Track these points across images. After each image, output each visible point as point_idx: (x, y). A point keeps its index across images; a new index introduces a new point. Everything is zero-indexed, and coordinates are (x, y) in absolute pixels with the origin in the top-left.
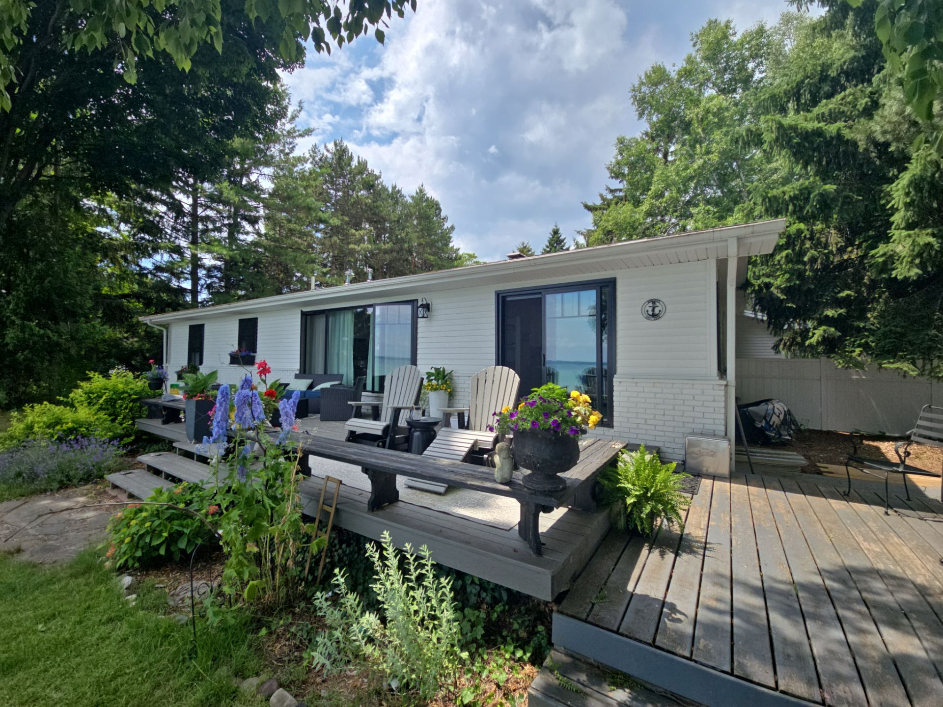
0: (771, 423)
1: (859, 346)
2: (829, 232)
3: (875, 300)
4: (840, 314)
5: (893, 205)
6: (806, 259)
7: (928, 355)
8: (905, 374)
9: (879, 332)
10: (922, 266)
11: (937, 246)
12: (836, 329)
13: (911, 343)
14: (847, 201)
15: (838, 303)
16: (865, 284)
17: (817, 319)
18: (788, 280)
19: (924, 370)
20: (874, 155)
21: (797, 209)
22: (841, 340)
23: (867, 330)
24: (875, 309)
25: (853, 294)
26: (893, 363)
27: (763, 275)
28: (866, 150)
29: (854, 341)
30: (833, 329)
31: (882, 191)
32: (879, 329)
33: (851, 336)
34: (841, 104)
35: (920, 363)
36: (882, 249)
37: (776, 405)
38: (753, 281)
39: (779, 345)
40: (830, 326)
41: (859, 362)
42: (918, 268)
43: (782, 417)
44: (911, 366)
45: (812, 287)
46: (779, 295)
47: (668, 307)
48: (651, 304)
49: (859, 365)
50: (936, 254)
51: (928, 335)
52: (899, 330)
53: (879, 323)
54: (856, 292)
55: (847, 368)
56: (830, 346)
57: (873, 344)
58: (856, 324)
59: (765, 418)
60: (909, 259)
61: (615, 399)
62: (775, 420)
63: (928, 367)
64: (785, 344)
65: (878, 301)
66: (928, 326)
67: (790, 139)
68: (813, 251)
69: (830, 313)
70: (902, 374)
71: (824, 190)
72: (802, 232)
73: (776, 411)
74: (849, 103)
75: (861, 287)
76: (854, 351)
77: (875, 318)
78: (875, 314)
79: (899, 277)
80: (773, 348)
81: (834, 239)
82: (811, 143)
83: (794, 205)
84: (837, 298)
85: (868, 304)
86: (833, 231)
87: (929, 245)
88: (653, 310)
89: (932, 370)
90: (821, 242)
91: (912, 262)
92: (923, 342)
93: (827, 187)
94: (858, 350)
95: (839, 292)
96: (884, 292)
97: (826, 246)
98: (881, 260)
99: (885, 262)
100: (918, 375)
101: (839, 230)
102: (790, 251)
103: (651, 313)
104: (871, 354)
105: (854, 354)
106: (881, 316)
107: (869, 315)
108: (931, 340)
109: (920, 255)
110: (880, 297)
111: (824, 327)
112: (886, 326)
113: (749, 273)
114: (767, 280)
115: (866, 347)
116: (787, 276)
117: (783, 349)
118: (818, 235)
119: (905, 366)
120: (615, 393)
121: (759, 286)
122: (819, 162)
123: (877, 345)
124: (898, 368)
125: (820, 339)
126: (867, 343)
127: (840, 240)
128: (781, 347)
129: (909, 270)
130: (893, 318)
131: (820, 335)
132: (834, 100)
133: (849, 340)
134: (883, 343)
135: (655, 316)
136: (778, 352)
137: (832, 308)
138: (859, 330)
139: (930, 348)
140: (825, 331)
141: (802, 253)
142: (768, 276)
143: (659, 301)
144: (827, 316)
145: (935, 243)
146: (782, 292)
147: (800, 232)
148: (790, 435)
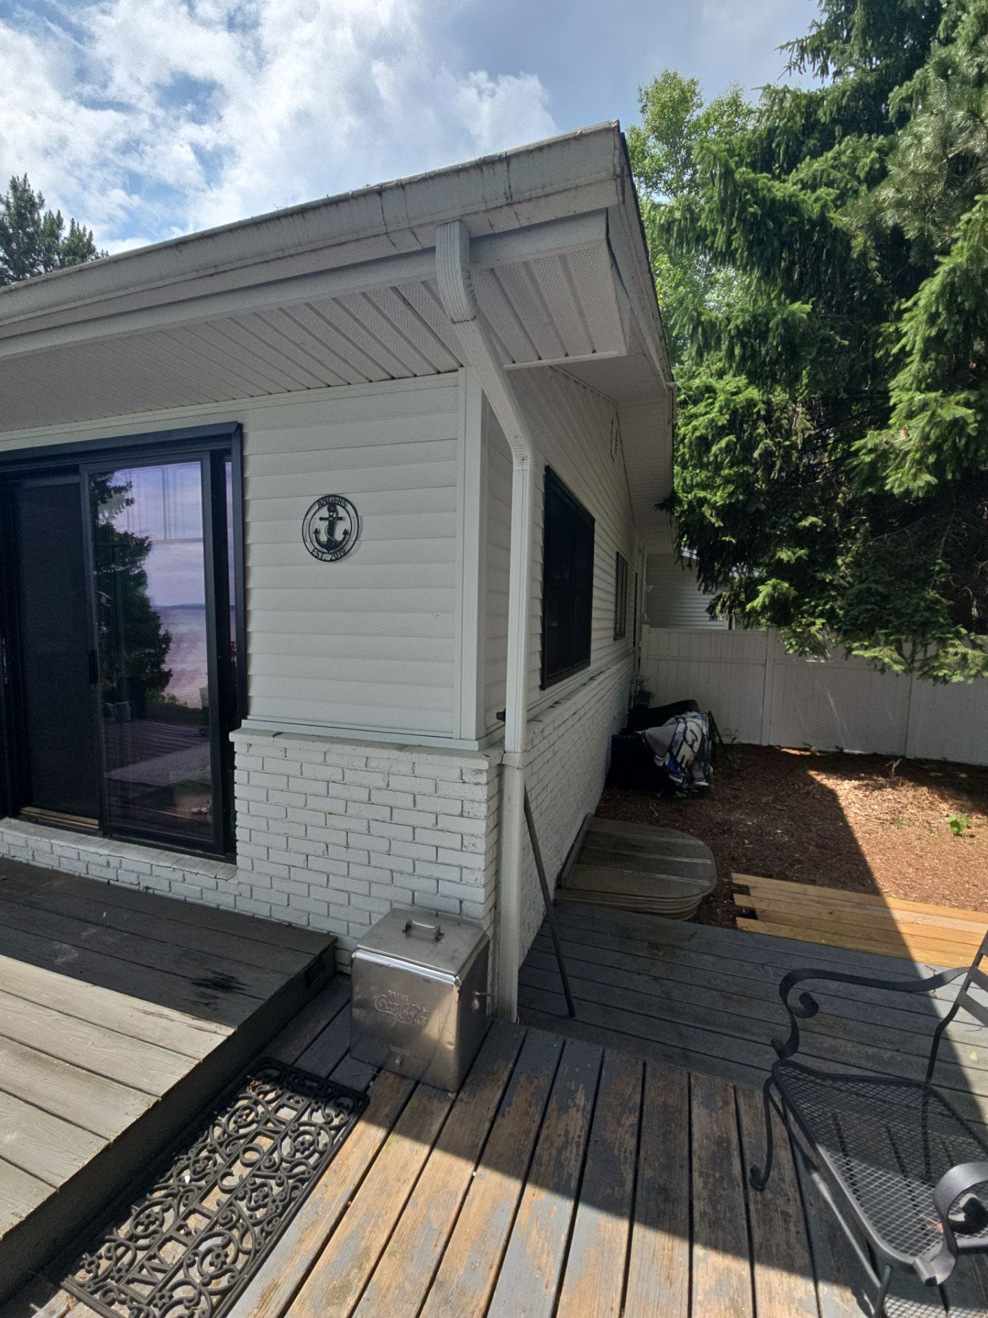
0: (679, 760)
1: (821, 615)
2: (794, 410)
3: (851, 536)
4: (800, 558)
5: (904, 347)
6: (756, 455)
7: (923, 635)
8: (884, 669)
9: (850, 592)
10: (937, 470)
11: (971, 429)
12: (791, 585)
13: (898, 613)
14: (826, 345)
15: (798, 538)
16: (838, 505)
17: (767, 565)
18: (731, 495)
19: (913, 661)
20: (874, 264)
21: (749, 352)
22: (798, 603)
23: (835, 587)
24: (848, 550)
25: (820, 522)
26: (866, 648)
27: (698, 485)
28: (863, 255)
29: (816, 606)
30: (786, 585)
31: (880, 334)
32: (851, 585)
33: (812, 597)
34: (833, 167)
35: (907, 648)
36: (873, 438)
37: (689, 724)
38: (681, 495)
39: (717, 604)
40: (783, 579)
41: (819, 643)
42: (930, 473)
43: (697, 746)
44: (895, 656)
45: (763, 507)
46: (713, 520)
47: (367, 521)
48: (324, 512)
49: (818, 649)
50: (967, 444)
51: (923, 599)
52: (880, 588)
53: (852, 576)
54: (824, 521)
55: (800, 654)
56: (781, 612)
57: (841, 612)
58: (820, 575)
59: (670, 750)
60: (918, 456)
61: (238, 790)
62: (686, 753)
63: (919, 656)
64: (724, 603)
65: (854, 538)
66: (925, 582)
67: (745, 205)
68: (768, 441)
69: (784, 555)
70: (879, 667)
71: (793, 314)
72: (755, 406)
73: (689, 737)
74: (845, 166)
75: (833, 512)
76: (814, 624)
77: (848, 566)
78: (848, 560)
79: (896, 491)
80: (708, 610)
81: (801, 423)
82: (779, 224)
83: (744, 346)
84: (798, 531)
85: (839, 541)
86: (799, 410)
87: (957, 425)
88: (331, 530)
89: (926, 661)
90: (781, 426)
91: (920, 462)
92: (916, 610)
93: (797, 305)
94: (819, 622)
95: (800, 520)
96: (863, 522)
97: (789, 434)
98: (868, 459)
99: (873, 464)
100: (904, 671)
101: (810, 408)
102: (732, 438)
103: (324, 538)
104: (838, 630)
105: (813, 629)
106: (856, 564)
107: (840, 562)
108: (928, 608)
109: (936, 448)
110: (857, 530)
111: (773, 581)
112: (863, 582)
113: (676, 481)
114: (702, 494)
115: (830, 616)
116: (731, 488)
117: (721, 612)
118: (778, 414)
119: (885, 654)
120: (238, 776)
121: (690, 503)
122: (788, 272)
123: (846, 614)
124: (876, 657)
125: (767, 600)
126: (832, 608)
127: (809, 424)
128: (719, 608)
129: (915, 477)
130: (874, 568)
131: (768, 595)
132: (822, 159)
133: (809, 603)
134: (855, 612)
135: (333, 549)
136: (714, 617)
137: (789, 547)
138: (824, 586)
139: (926, 624)
140: (774, 587)
141: (750, 445)
142: (704, 486)
143: (344, 501)
144: (780, 560)
145: (971, 420)
146: (717, 515)
147: (751, 403)
148: (707, 778)
